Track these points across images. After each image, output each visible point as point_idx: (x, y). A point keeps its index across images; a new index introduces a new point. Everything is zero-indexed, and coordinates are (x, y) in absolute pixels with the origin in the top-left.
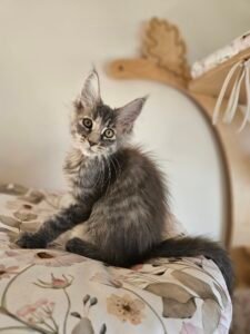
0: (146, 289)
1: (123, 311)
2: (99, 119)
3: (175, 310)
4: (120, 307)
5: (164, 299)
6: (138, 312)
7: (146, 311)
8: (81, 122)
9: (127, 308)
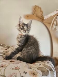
0: (37, 69)
1: (33, 75)
2: (25, 26)
3: (44, 74)
4: (32, 74)
5: (42, 71)
6: (36, 75)
7: (38, 74)
8: (21, 28)
9: (34, 74)
